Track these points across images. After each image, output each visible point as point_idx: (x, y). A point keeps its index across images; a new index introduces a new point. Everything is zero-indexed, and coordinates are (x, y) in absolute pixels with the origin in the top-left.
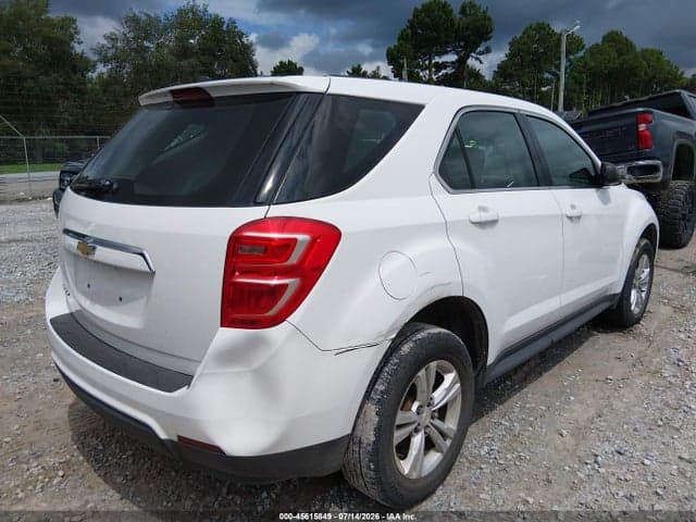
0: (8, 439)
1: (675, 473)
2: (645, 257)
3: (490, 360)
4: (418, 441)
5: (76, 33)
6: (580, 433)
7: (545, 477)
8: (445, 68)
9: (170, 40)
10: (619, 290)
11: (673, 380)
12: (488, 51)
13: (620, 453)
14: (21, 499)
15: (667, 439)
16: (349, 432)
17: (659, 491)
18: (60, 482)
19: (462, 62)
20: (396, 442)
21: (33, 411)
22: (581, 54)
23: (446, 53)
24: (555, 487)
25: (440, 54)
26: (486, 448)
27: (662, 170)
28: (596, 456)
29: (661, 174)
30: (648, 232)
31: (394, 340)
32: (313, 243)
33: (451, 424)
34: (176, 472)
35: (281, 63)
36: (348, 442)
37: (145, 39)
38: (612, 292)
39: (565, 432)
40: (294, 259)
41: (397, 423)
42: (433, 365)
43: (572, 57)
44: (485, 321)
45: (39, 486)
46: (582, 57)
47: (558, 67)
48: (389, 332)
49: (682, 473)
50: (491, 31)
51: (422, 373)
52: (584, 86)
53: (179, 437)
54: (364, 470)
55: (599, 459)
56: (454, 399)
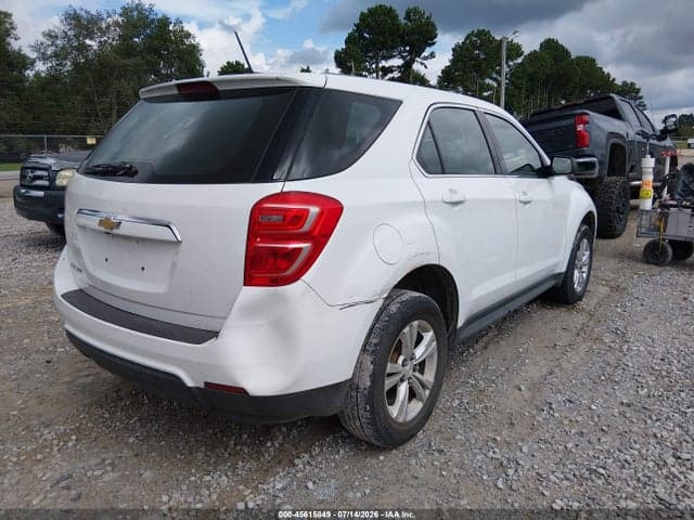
0: (14, 413)
1: (617, 414)
2: (585, 240)
3: (460, 324)
4: (403, 390)
5: (12, 28)
6: (535, 387)
7: (509, 421)
8: (392, 72)
9: (113, 38)
10: (564, 269)
11: (612, 345)
12: (432, 55)
13: (570, 402)
14: (40, 460)
15: (609, 390)
16: (350, 377)
17: (604, 428)
18: (75, 446)
19: (407, 66)
20: (387, 388)
21: (32, 388)
22: (520, 60)
23: (392, 57)
24: (518, 429)
25: (386, 58)
26: (457, 402)
27: (597, 166)
28: (551, 404)
29: (597, 170)
30: (588, 219)
31: (386, 299)
32: (321, 214)
33: (429, 376)
34: (184, 431)
35: (228, 63)
36: (348, 386)
37: (86, 37)
38: (559, 271)
39: (523, 388)
40: (307, 227)
41: (388, 371)
42: (416, 323)
43: (511, 63)
44: (456, 287)
45: (56, 449)
46: (522, 63)
47: (499, 73)
48: (383, 293)
49: (623, 414)
50: (436, 37)
51: (406, 330)
52: (523, 91)
53: (206, 383)
54: (361, 412)
55: (554, 406)
56: (431, 356)
